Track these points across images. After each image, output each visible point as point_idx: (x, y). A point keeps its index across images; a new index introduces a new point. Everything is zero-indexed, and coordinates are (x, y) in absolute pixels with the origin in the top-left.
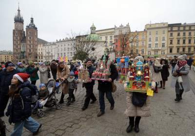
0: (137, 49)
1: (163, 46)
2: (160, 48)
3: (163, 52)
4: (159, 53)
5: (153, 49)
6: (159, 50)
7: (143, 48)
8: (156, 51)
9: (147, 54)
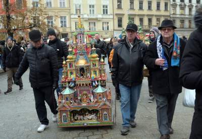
0: (50, 14)
1: (105, 12)
2: (100, 16)
3: (105, 26)
4: (99, 27)
5: (85, 16)
6: (97, 19)
7: (63, 14)
8: (92, 21)
9: (73, 29)
